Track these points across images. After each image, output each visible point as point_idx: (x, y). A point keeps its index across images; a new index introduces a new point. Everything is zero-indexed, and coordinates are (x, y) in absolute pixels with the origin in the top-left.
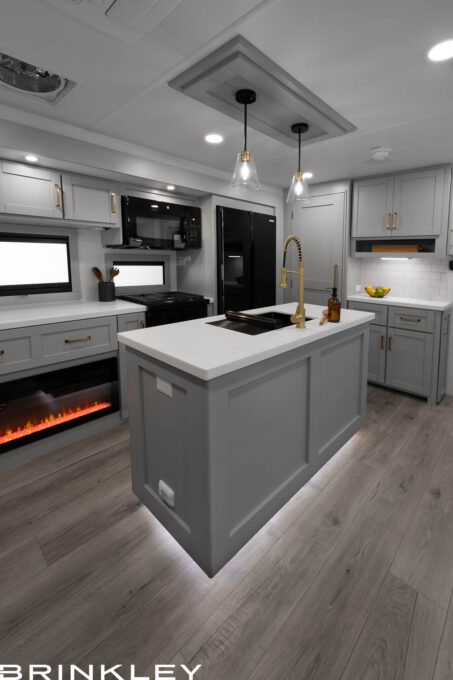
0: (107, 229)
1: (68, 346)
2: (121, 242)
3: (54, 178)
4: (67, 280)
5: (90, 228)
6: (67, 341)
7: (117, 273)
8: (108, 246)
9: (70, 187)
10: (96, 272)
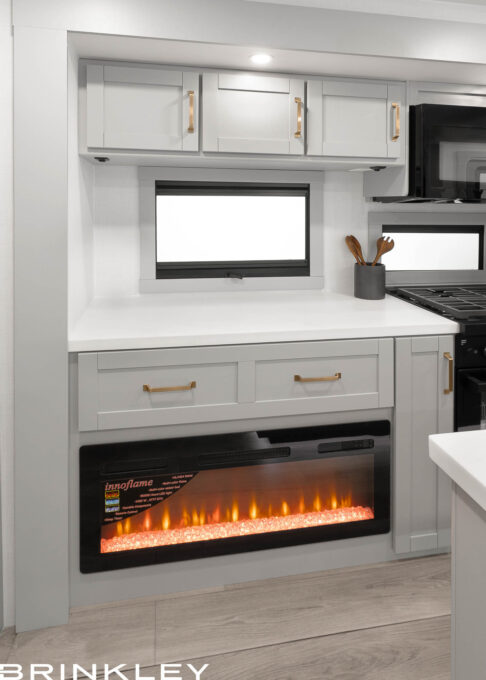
0: (378, 169)
1: (299, 386)
2: (405, 191)
3: (295, 88)
4: (302, 257)
5: (345, 169)
6: (297, 378)
7: (389, 246)
8: (375, 199)
9: (320, 100)
10: (352, 243)
